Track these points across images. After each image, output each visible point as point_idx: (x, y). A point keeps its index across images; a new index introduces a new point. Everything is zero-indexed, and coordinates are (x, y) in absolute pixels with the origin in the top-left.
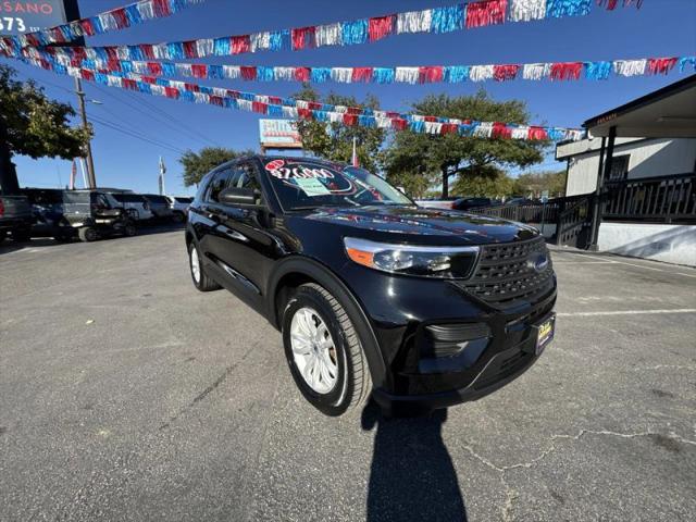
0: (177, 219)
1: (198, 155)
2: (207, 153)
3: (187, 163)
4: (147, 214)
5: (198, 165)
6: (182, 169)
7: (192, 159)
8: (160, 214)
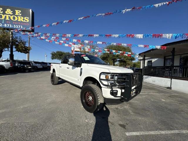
0: (48, 68)
1: (56, 52)
2: (58, 52)
3: (52, 54)
4: (42, 67)
5: (55, 55)
6: (51, 55)
7: (54, 53)
8: (44, 67)
